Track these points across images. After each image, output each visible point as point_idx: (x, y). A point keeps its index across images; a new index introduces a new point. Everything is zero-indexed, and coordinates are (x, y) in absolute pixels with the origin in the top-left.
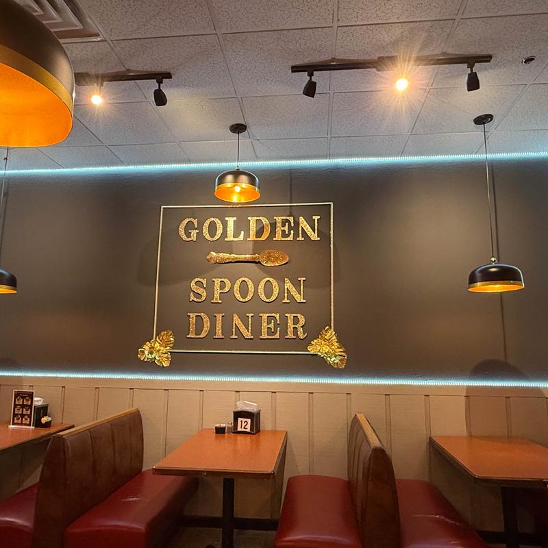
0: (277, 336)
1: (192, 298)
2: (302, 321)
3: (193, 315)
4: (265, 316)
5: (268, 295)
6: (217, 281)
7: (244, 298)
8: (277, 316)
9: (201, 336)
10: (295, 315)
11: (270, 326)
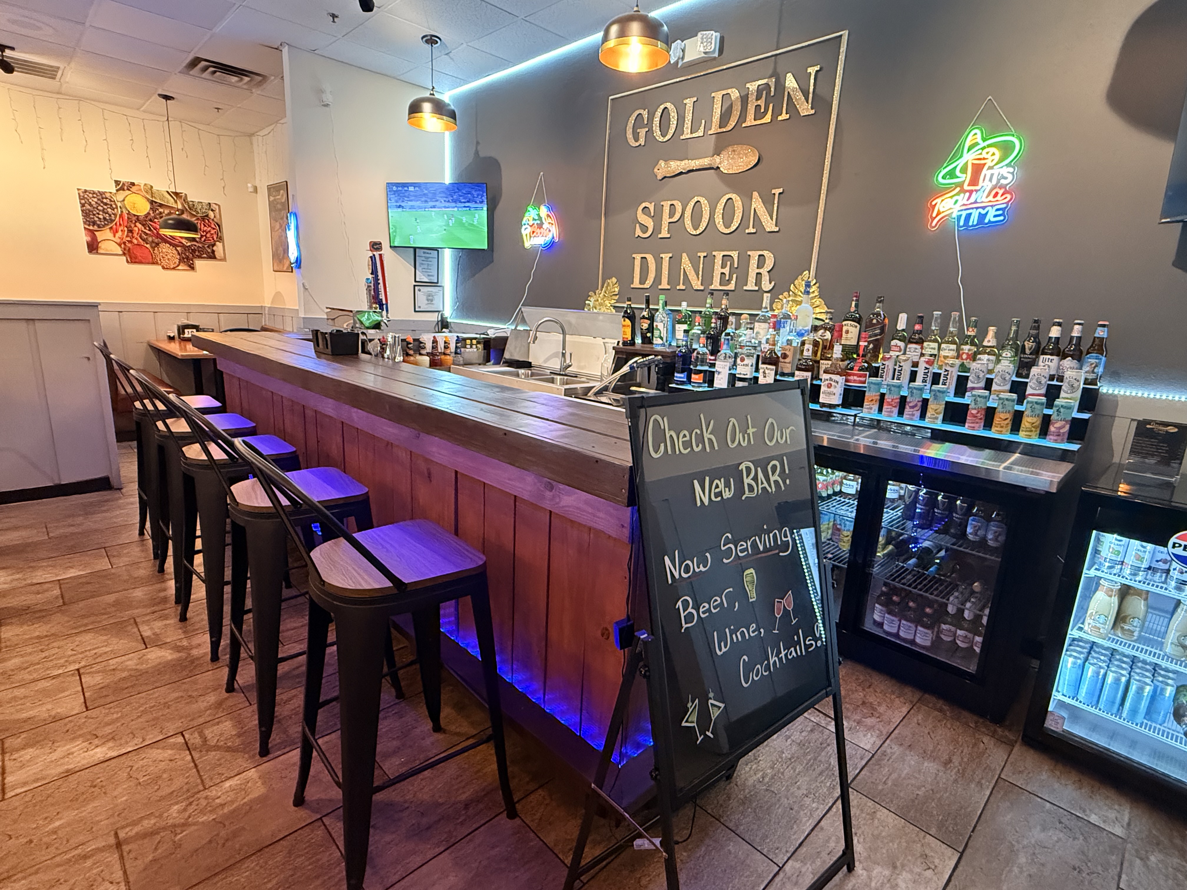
0: (732, 286)
1: (638, 232)
2: (769, 263)
3: (638, 257)
4: (719, 255)
5: (727, 221)
6: (666, 205)
7: (696, 229)
8: (735, 254)
9: (645, 286)
10: (761, 253)
11: (723, 271)
